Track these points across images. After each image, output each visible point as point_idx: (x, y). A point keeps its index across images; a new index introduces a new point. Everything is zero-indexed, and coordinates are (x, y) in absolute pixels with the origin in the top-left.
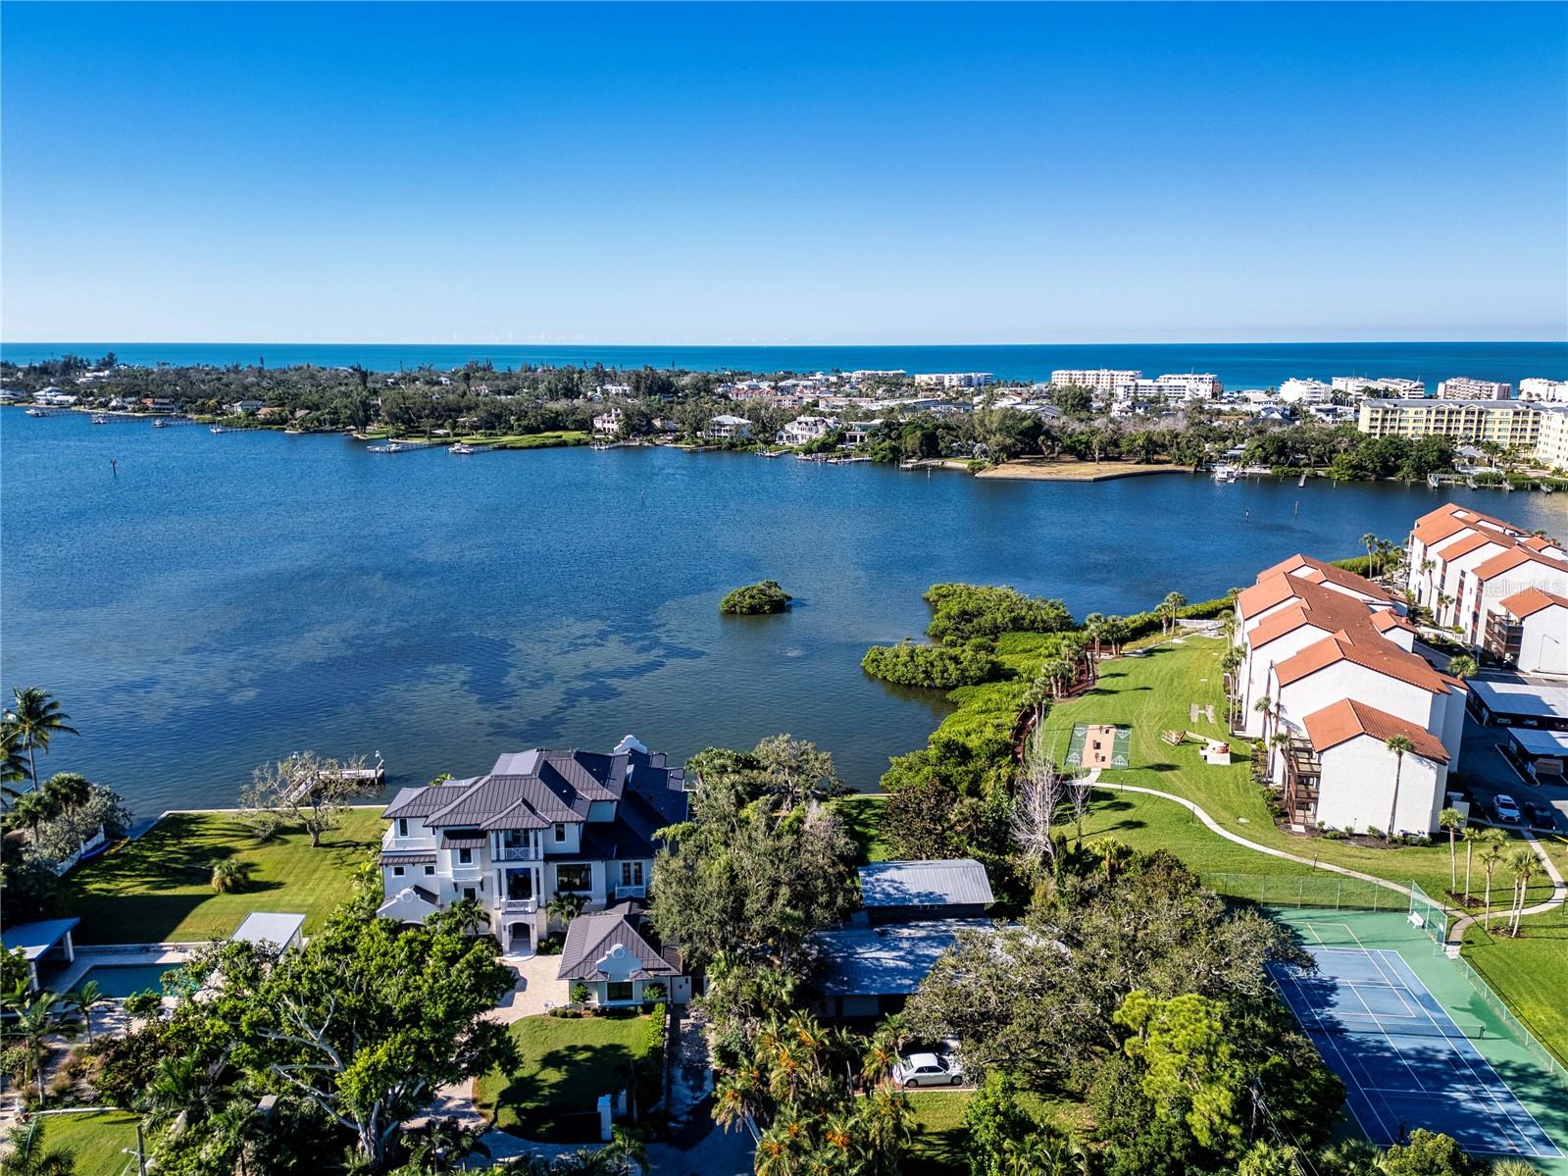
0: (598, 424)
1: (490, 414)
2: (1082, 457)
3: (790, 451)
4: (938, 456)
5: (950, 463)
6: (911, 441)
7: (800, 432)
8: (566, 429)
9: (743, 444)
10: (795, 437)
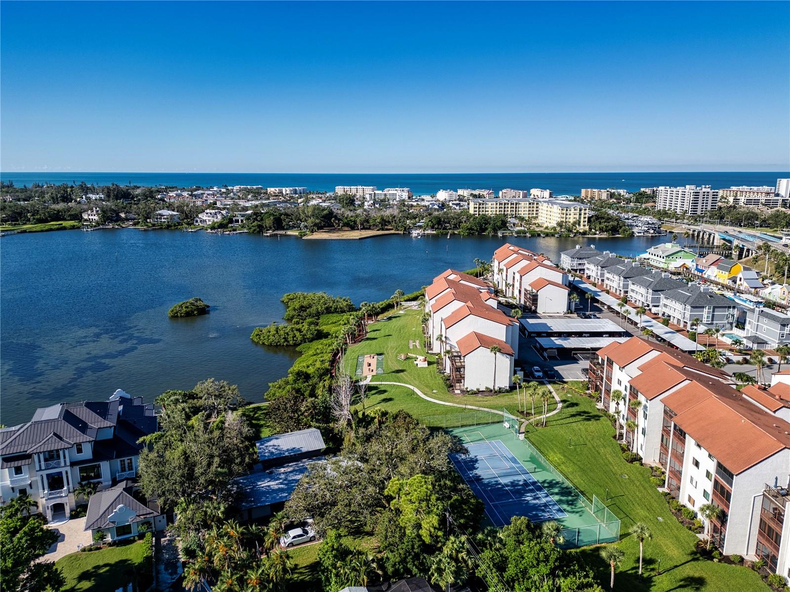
0: (85, 216)
1: (14, 212)
2: (353, 228)
3: (202, 228)
4: (283, 228)
5: (289, 233)
6: (268, 222)
7: (207, 218)
8: (65, 220)
9: (175, 225)
10: (205, 221)
